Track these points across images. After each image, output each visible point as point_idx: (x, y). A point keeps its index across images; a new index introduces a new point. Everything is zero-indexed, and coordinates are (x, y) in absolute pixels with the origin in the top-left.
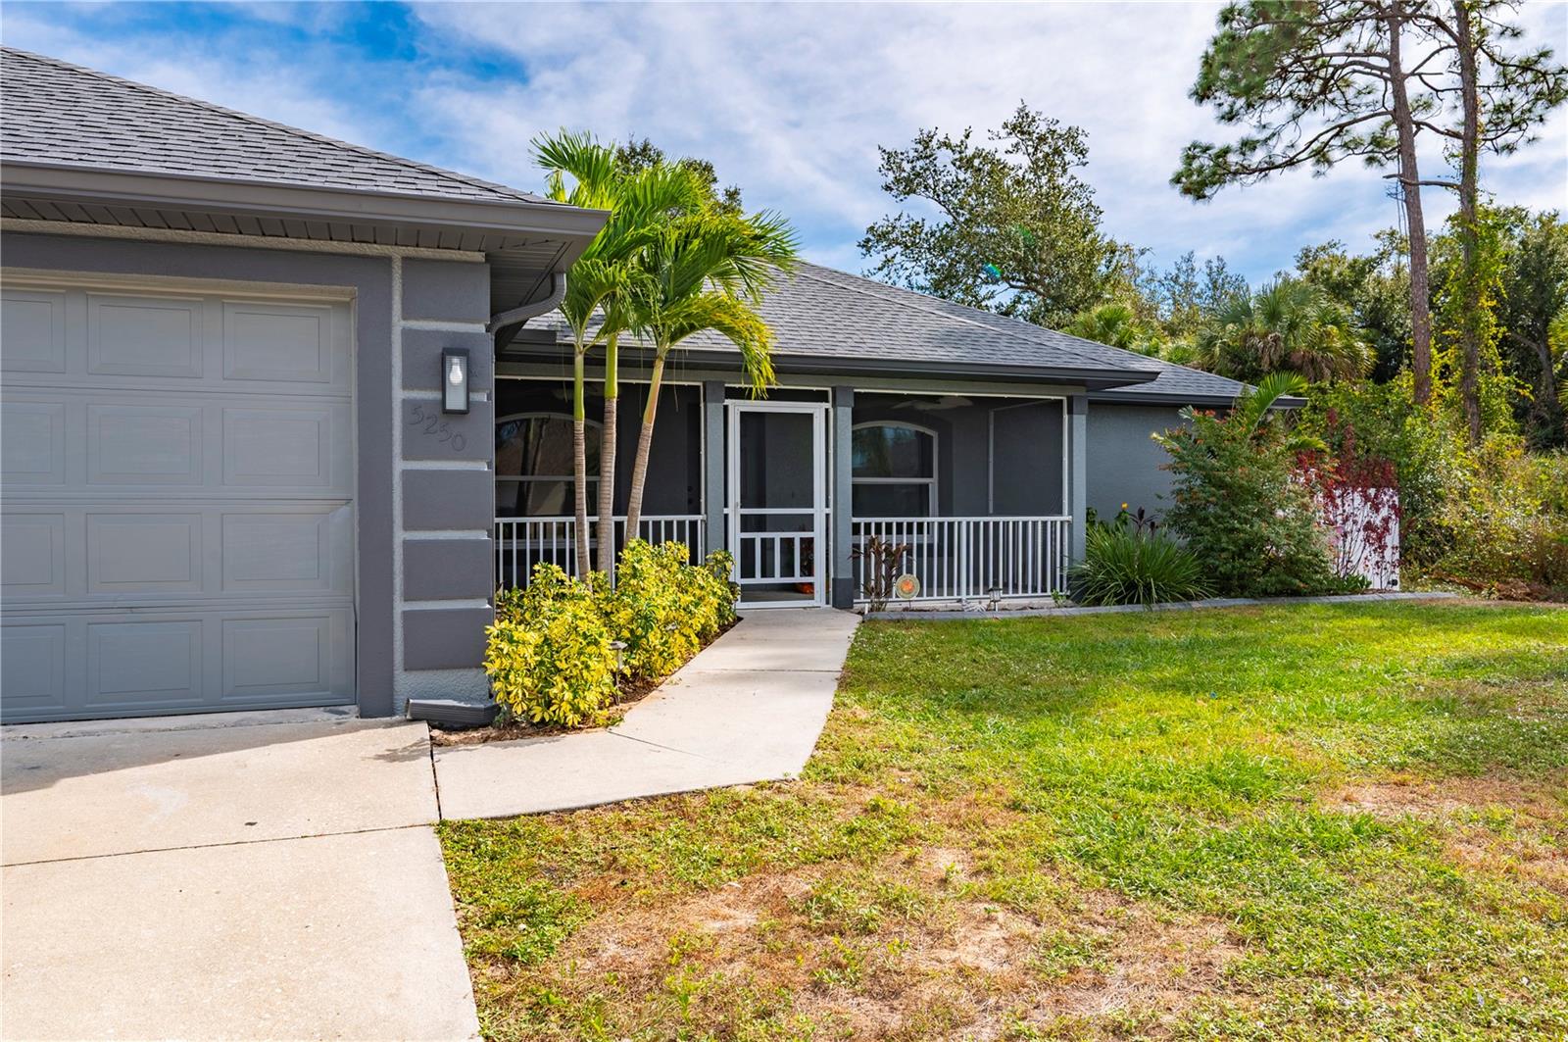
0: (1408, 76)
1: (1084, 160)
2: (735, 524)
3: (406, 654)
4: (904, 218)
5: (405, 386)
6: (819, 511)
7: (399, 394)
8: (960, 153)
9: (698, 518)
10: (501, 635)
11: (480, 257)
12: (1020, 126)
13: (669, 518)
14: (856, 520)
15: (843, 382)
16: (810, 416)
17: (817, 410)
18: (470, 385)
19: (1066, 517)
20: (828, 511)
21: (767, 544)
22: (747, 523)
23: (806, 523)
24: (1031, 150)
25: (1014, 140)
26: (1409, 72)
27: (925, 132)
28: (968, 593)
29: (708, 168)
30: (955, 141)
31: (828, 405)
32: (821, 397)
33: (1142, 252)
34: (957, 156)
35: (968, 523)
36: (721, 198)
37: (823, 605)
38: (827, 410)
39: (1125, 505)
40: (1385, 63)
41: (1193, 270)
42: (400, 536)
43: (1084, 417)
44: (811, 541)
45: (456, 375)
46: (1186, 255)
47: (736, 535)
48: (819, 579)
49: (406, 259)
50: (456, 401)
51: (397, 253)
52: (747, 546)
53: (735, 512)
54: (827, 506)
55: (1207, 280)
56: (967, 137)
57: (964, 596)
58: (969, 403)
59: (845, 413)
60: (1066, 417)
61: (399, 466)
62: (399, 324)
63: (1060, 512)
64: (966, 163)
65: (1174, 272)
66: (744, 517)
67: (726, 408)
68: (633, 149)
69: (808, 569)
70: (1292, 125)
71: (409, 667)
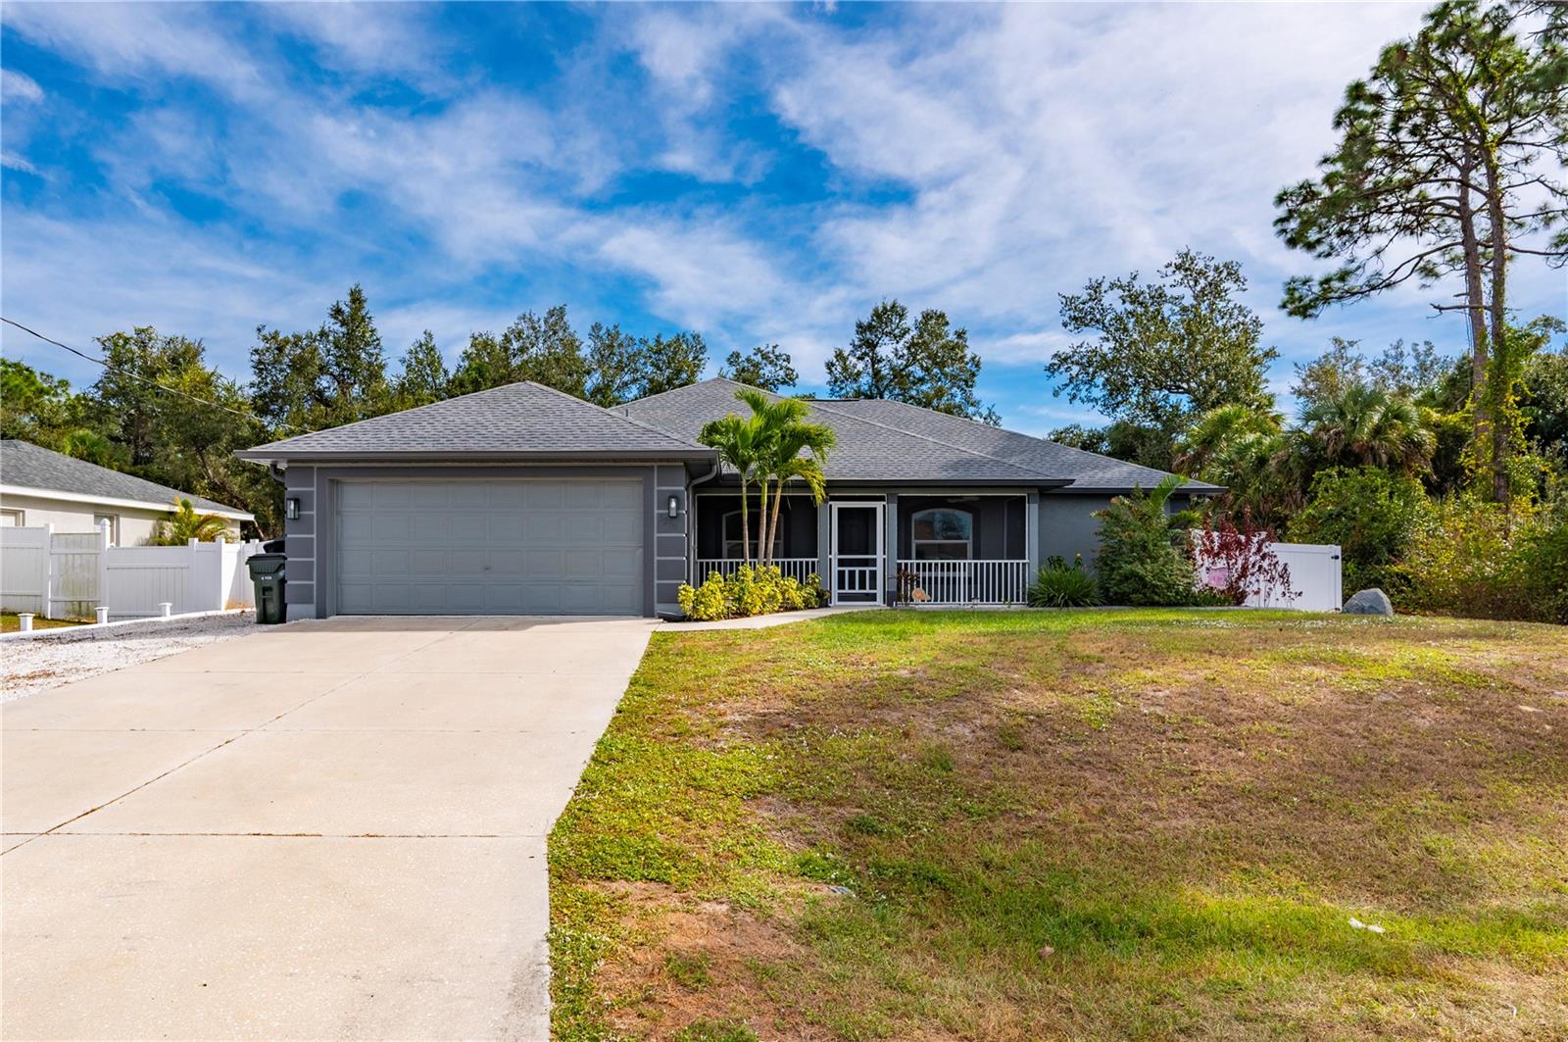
0: (1474, 213)
1: (1244, 287)
2: (835, 563)
3: (658, 598)
4: (1085, 345)
5: (658, 509)
6: (879, 556)
7: (656, 511)
8: (1129, 291)
9: (816, 560)
10: (684, 589)
11: (682, 464)
12: (1184, 265)
13: (795, 560)
14: (899, 561)
15: (893, 491)
16: (875, 509)
17: (879, 506)
18: (678, 507)
19: (1026, 561)
20: (885, 557)
21: (852, 573)
22: (841, 563)
23: (873, 563)
24: (1192, 283)
25: (1179, 276)
26: (1475, 209)
27: (1093, 281)
28: (965, 600)
29: (942, 316)
30: (1124, 283)
31: (885, 503)
32: (881, 499)
33: (1351, 344)
34: (1127, 293)
35: (965, 564)
36: (952, 337)
37: (882, 604)
38: (884, 506)
39: (1079, 555)
40: (1457, 204)
41: (1402, 354)
42: (656, 558)
43: (1036, 505)
44: (875, 572)
45: (673, 504)
46: (1395, 343)
47: (836, 569)
48: (879, 591)
49: (658, 467)
50: (673, 513)
51: (655, 464)
52: (841, 574)
53: (835, 556)
54: (884, 554)
55: (1414, 363)
56: (1134, 278)
57: (962, 602)
58: (977, 499)
59: (893, 508)
60: (1027, 505)
61: (656, 535)
62: (656, 488)
63: (1025, 559)
64: (1134, 299)
65: (1382, 358)
66: (839, 560)
67: (831, 506)
68: (885, 308)
69: (873, 586)
70: (1375, 258)
71: (659, 602)
